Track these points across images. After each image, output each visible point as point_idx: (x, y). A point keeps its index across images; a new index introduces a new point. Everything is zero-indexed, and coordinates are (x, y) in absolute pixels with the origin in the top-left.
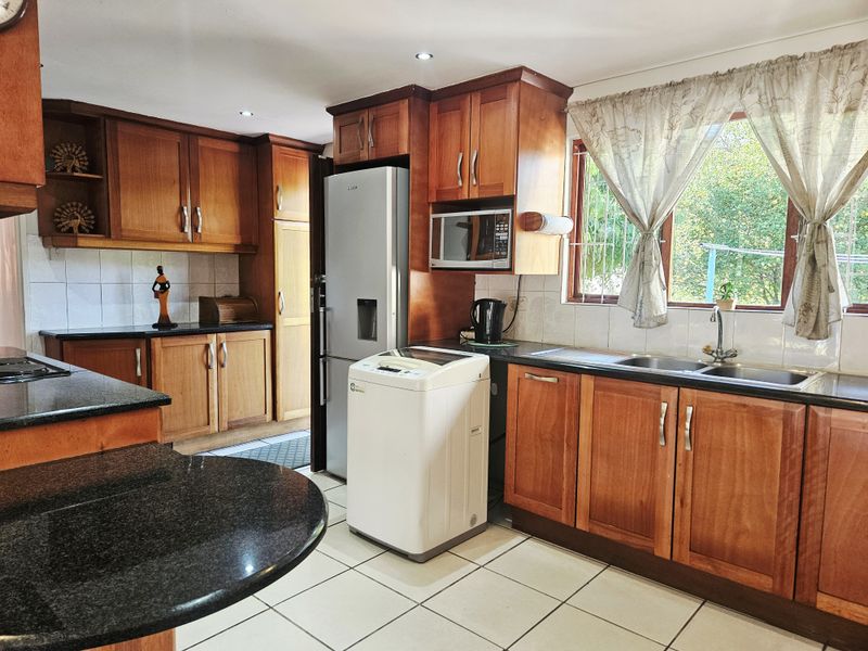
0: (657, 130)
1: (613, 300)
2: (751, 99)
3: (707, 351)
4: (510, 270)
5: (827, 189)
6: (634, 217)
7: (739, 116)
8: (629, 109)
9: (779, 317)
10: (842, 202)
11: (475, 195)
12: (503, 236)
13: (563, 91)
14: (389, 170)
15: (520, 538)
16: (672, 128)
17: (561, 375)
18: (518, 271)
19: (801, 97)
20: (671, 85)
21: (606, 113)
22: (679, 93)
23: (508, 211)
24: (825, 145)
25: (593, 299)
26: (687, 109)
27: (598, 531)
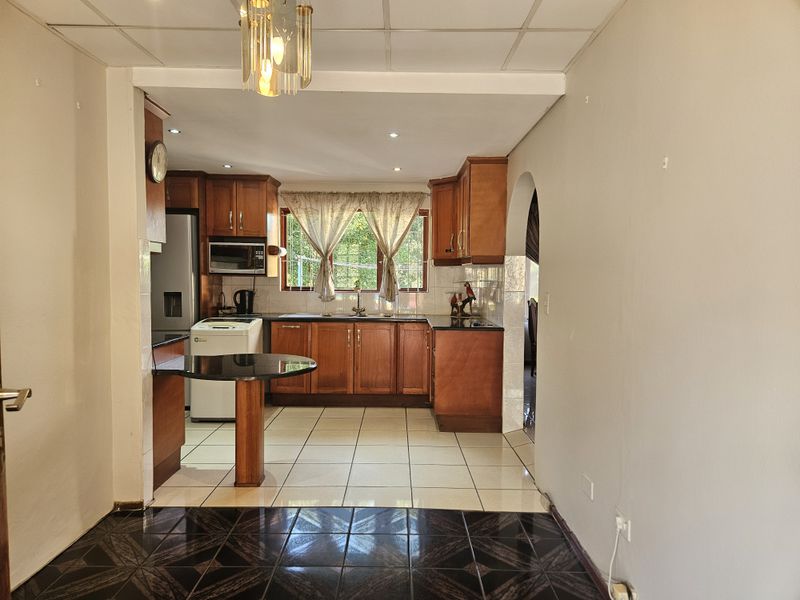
0: (326, 211)
1: (306, 289)
2: (363, 206)
3: (354, 309)
4: (265, 275)
5: (392, 246)
6: (319, 250)
7: (360, 210)
8: (312, 200)
9: (377, 295)
10: (397, 250)
11: (241, 234)
12: (260, 257)
13: (277, 184)
14: (189, 216)
15: (280, 409)
16: (333, 212)
17: (302, 324)
18: (269, 276)
19: (382, 209)
20: (331, 193)
21: (302, 199)
22: (335, 197)
23: (263, 245)
24: (390, 229)
25: (296, 289)
26: (339, 206)
27: (322, 391)
